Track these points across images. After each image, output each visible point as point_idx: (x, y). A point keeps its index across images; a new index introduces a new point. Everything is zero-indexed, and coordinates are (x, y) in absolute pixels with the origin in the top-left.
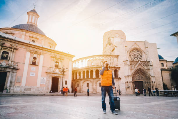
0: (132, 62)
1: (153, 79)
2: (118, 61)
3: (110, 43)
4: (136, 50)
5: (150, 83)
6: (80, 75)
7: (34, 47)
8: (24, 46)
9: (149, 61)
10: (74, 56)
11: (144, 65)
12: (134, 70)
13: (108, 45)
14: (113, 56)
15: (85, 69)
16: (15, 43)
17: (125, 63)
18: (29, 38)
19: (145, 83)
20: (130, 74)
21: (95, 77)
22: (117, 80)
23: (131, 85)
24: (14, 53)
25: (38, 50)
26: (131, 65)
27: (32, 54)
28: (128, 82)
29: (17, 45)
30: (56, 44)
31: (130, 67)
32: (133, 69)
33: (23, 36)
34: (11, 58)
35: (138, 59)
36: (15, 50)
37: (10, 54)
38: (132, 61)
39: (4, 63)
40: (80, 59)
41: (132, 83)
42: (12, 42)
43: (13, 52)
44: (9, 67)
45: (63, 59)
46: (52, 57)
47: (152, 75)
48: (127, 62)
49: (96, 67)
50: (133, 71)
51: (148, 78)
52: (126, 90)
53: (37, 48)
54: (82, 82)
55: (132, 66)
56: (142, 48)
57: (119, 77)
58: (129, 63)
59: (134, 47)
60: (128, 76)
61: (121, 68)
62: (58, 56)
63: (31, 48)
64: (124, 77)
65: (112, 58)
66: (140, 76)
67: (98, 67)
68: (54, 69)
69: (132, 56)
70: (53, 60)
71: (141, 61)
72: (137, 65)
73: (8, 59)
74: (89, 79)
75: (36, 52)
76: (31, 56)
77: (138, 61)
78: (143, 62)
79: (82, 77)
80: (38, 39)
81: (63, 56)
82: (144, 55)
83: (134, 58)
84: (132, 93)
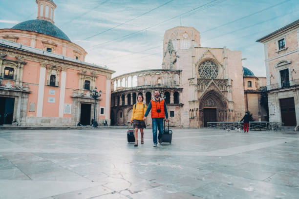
0: (201, 81)
1: (230, 106)
2: (180, 80)
3: (171, 51)
4: (209, 61)
5: (226, 111)
6: (123, 100)
7: (51, 59)
8: (35, 59)
9: (228, 80)
10: (114, 72)
11: (218, 86)
12: (203, 93)
13: (168, 54)
14: (172, 71)
15: (131, 90)
16: (21, 54)
17: (190, 83)
18: (42, 44)
19: (220, 111)
20: (197, 100)
22: (177, 108)
23: (196, 114)
24: (22, 69)
25: (57, 65)
26: (198, 85)
27: (49, 71)
28: (193, 110)
29: (25, 57)
30: (86, 53)
31: (196, 88)
32: (202, 91)
33: (33, 43)
34: (18, 77)
35: (211, 75)
36: (22, 65)
37: (17, 72)
38: (200, 79)
39: (8, 85)
40: (123, 75)
41: (198, 112)
42: (17, 53)
43: (20, 68)
44: (17, 90)
45: (96, 77)
46: (79, 74)
47: (230, 100)
48: (193, 80)
49: (147, 89)
50: (201, 94)
51: (224, 105)
52: (190, 121)
53: (55, 62)
54: (126, 110)
55: (201, 86)
56: (219, 59)
57: (180, 103)
58: (195, 82)
59: (205, 57)
60: (194, 101)
61: (183, 90)
62: (89, 72)
63: (46, 61)
64: (188, 103)
65: (171, 75)
66: (213, 101)
67: (149, 88)
68: (82, 92)
69: (202, 71)
70: (82, 78)
71: (216, 78)
72: (209, 85)
73: (14, 78)
75: (55, 67)
76: (47, 73)
77: (211, 80)
78: (217, 80)
79: (126, 103)
80: (56, 46)
81: (97, 72)
82: (221, 70)
83: (206, 75)
84: (198, 125)
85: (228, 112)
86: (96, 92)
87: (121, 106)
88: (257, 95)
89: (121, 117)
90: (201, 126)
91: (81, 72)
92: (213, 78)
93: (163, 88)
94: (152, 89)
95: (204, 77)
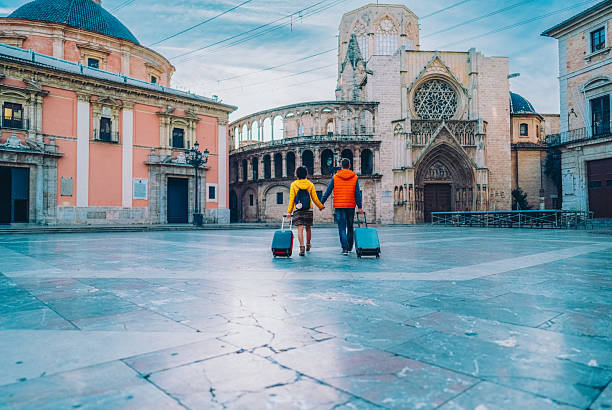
0: (420, 125)
1: (481, 179)
2: (374, 123)
3: (353, 58)
4: (438, 81)
5: (471, 189)
6: (255, 168)
7: (99, 84)
8: (65, 83)
9: (476, 121)
10: (235, 108)
11: (457, 134)
12: (423, 150)
13: (349, 66)
14: (357, 105)
15: (270, 148)
16: (35, 73)
17: (395, 129)
18: (77, 50)
19: (458, 190)
20: (410, 166)
22: (368, 183)
23: (408, 195)
24: (39, 106)
25: (113, 95)
26: (414, 133)
27: (96, 109)
28: (401, 188)
29: (43, 79)
30: (172, 68)
31: (410, 140)
32: (420, 147)
33: (58, 48)
34: (32, 124)
35: (441, 112)
36: (39, 98)
37: (29, 112)
38: (418, 121)
39: (14, 140)
40: (254, 115)
41: (412, 192)
42: (26, 71)
43: (36, 103)
44: (31, 151)
45: (197, 121)
46: (159, 114)
47: (481, 164)
48: (402, 124)
49: (305, 143)
50: (419, 154)
51: (468, 175)
52: (396, 210)
53: (108, 89)
54: (261, 190)
55: (418, 136)
56: (460, 75)
57: (374, 173)
58: (407, 128)
59: (430, 72)
60: (403, 169)
61: (382, 144)
62: (180, 110)
63: (88, 88)
64: (392, 172)
65: (355, 114)
66: (443, 168)
67: (309, 143)
68: (169, 153)
69: (422, 103)
70: (166, 124)
71: (452, 119)
72: (435, 135)
73: (25, 126)
74: (284, 179)
75: (108, 100)
76: (92, 114)
77: (440, 122)
78: (454, 122)
79: (261, 175)
80: (108, 54)
81: (197, 108)
82: (462, 100)
83: (430, 112)
84: (412, 219)
85: (475, 191)
86: (198, 153)
87: (251, 182)
88: (538, 153)
89: (252, 204)
90: (419, 221)
91: (164, 110)
92: (444, 117)
93: (339, 143)
94: (314, 144)
95: (426, 116)
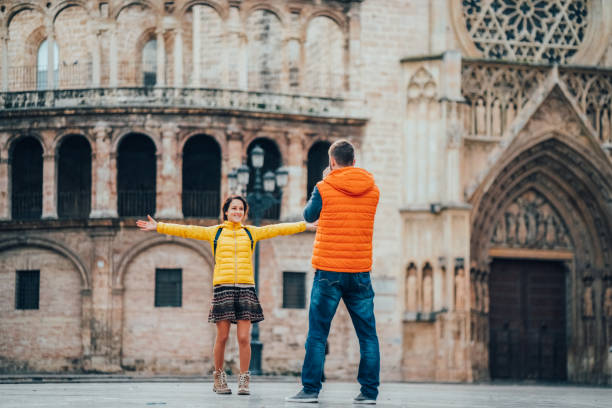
0: (487, 76)
2: (347, 59)
11: (591, 111)
12: (495, 155)
17: (412, 84)
19: (588, 281)
20: (453, 196)
21: (113, 213)
26: (468, 101)
28: (427, 268)
31: (457, 122)
32: (486, 145)
35: (540, 37)
38: (480, 64)
41: (464, 280)
48: (434, 69)
49: (127, 112)
50: (486, 165)
52: (410, 338)
55: (481, 110)
58: (449, 81)
60: (436, 211)
61: (369, 130)
64: (399, 219)
66: (546, 211)
67: (143, 112)
69: (487, 6)
71: (573, 61)
72: (530, 109)
74: (47, 226)
77: (544, 70)
78: (585, 73)
83: (510, 35)
84: (464, 366)
92: (551, 56)
93: (242, 116)
94: (162, 114)
95: (498, 52)
